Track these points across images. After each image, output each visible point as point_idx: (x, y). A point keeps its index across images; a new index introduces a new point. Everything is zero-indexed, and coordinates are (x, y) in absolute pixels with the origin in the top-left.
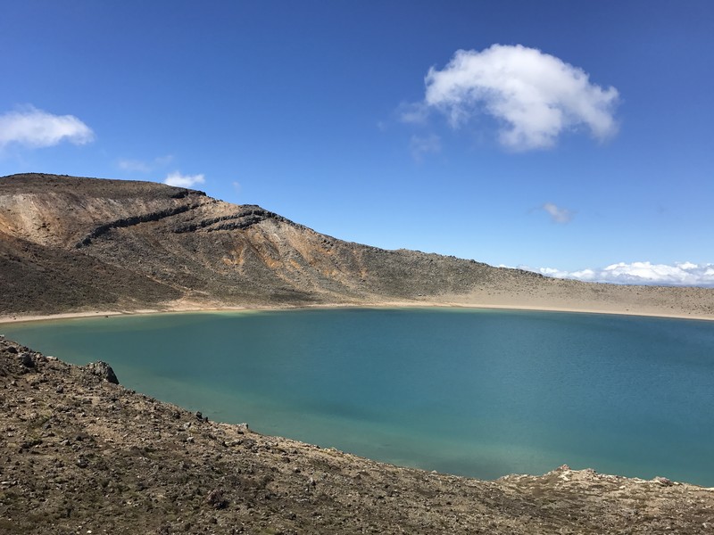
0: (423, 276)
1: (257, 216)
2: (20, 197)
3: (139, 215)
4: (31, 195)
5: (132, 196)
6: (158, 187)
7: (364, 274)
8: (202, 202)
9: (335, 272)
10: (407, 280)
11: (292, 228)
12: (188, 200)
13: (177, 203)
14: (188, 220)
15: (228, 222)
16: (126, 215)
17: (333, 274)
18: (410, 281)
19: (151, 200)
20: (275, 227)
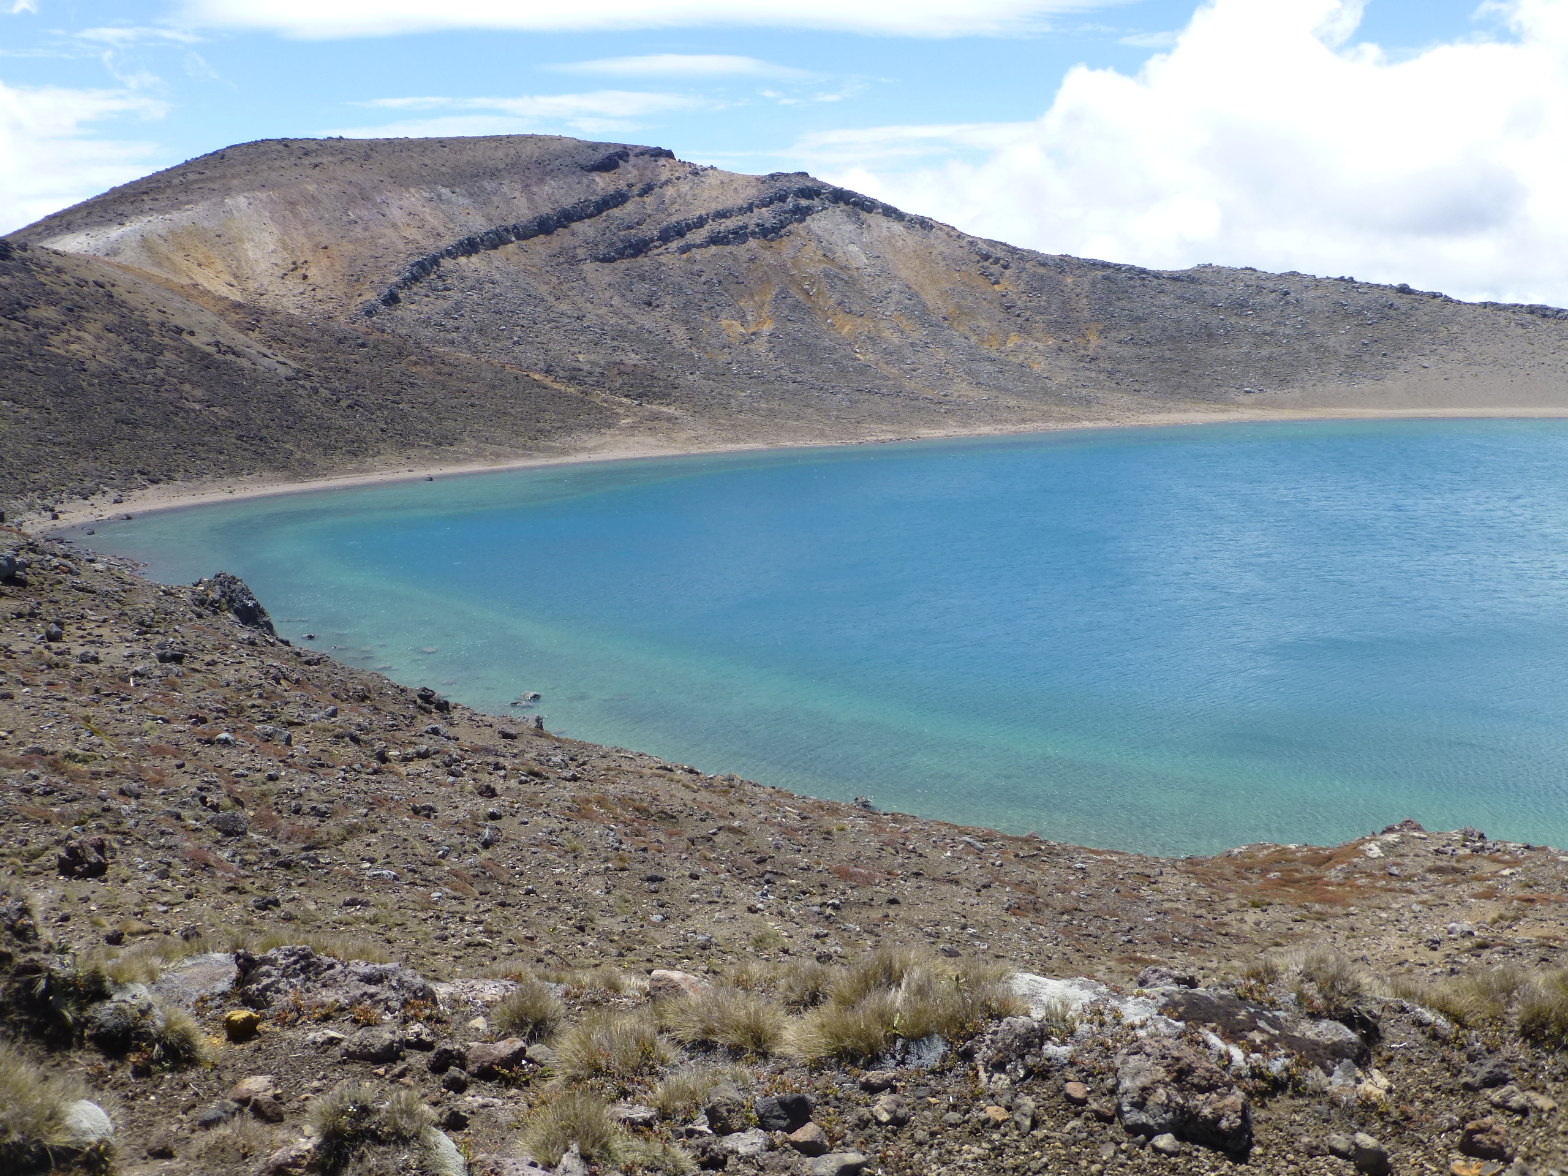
0: (1262, 338)
1: (804, 202)
2: (239, 202)
3: (511, 222)
4: (262, 195)
5: (494, 174)
6: (557, 146)
7: (1095, 341)
8: (665, 175)
9: (1014, 341)
10: (1215, 351)
11: (897, 227)
12: (629, 174)
13: (603, 183)
14: (629, 228)
15: (730, 224)
16: (478, 224)
17: (1010, 345)
18: (1220, 353)
19: (541, 181)
20: (850, 227)
